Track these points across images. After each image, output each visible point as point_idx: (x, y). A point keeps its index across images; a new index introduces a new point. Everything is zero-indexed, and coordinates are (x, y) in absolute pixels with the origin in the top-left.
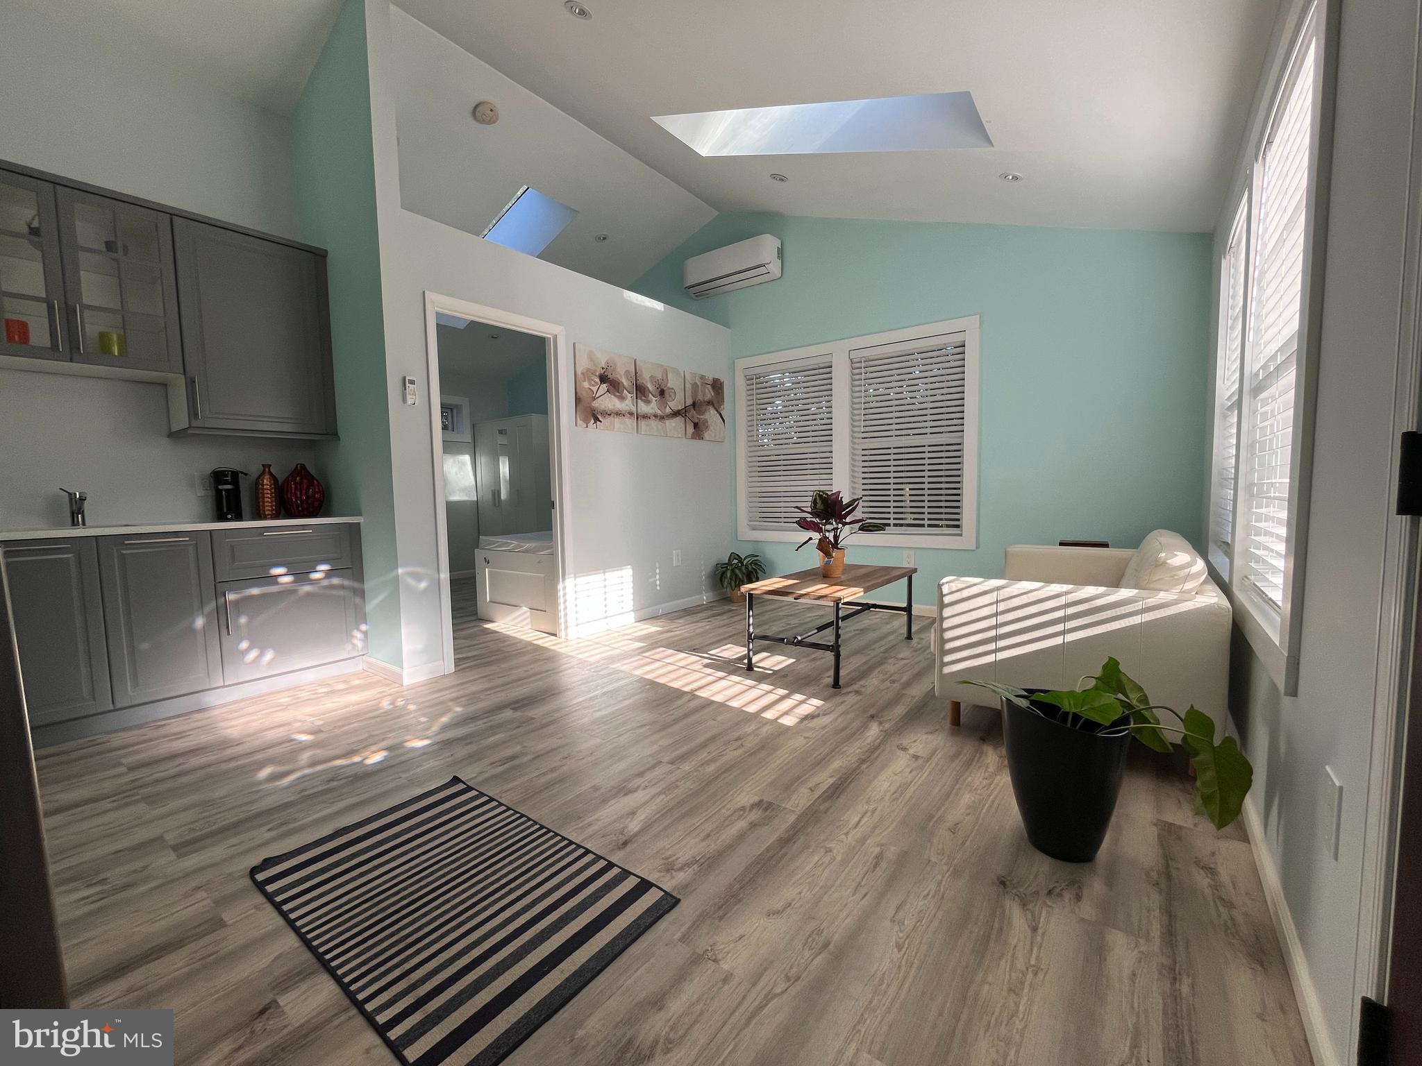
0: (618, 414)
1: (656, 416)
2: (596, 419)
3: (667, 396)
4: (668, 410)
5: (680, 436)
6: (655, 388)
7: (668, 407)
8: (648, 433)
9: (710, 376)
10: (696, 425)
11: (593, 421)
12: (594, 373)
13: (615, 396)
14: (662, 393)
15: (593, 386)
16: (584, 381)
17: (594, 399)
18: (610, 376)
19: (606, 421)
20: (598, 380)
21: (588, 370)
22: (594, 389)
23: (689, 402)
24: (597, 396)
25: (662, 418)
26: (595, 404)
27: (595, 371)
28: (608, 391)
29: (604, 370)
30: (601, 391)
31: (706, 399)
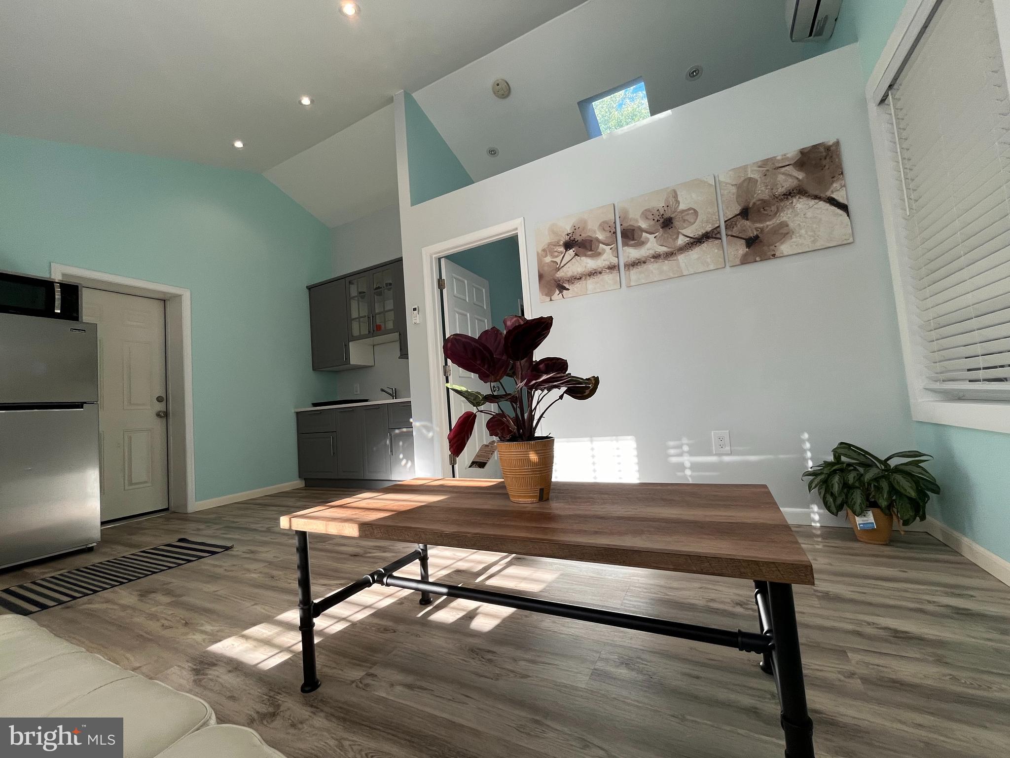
0: (593, 274)
1: (656, 257)
2: (562, 288)
3: (676, 223)
4: (681, 241)
5: (712, 267)
6: (652, 223)
7: (681, 237)
8: (643, 281)
9: (791, 148)
10: (751, 242)
11: (557, 292)
12: (557, 244)
13: (586, 256)
14: (667, 223)
15: (557, 257)
16: (546, 256)
17: (558, 269)
18: (578, 238)
19: (574, 288)
20: (562, 249)
21: (550, 244)
22: (558, 260)
23: (737, 209)
24: (562, 265)
25: (669, 255)
26: (560, 274)
27: (559, 241)
28: (576, 255)
29: (571, 235)
30: (567, 258)
31: (781, 190)
